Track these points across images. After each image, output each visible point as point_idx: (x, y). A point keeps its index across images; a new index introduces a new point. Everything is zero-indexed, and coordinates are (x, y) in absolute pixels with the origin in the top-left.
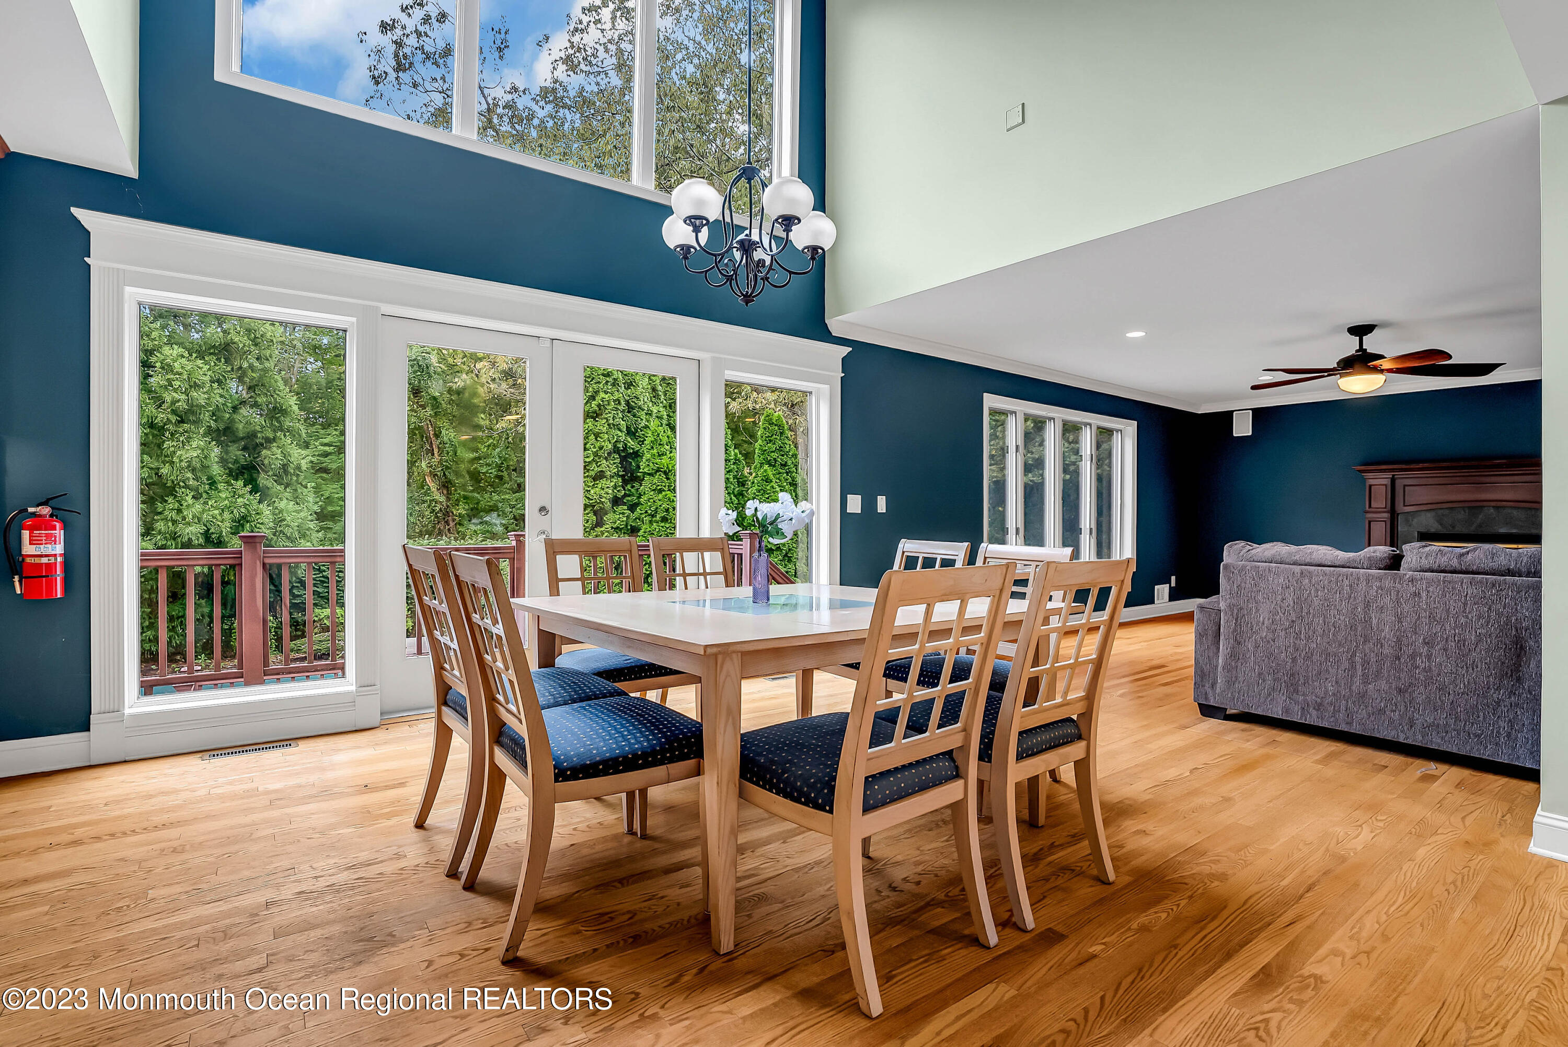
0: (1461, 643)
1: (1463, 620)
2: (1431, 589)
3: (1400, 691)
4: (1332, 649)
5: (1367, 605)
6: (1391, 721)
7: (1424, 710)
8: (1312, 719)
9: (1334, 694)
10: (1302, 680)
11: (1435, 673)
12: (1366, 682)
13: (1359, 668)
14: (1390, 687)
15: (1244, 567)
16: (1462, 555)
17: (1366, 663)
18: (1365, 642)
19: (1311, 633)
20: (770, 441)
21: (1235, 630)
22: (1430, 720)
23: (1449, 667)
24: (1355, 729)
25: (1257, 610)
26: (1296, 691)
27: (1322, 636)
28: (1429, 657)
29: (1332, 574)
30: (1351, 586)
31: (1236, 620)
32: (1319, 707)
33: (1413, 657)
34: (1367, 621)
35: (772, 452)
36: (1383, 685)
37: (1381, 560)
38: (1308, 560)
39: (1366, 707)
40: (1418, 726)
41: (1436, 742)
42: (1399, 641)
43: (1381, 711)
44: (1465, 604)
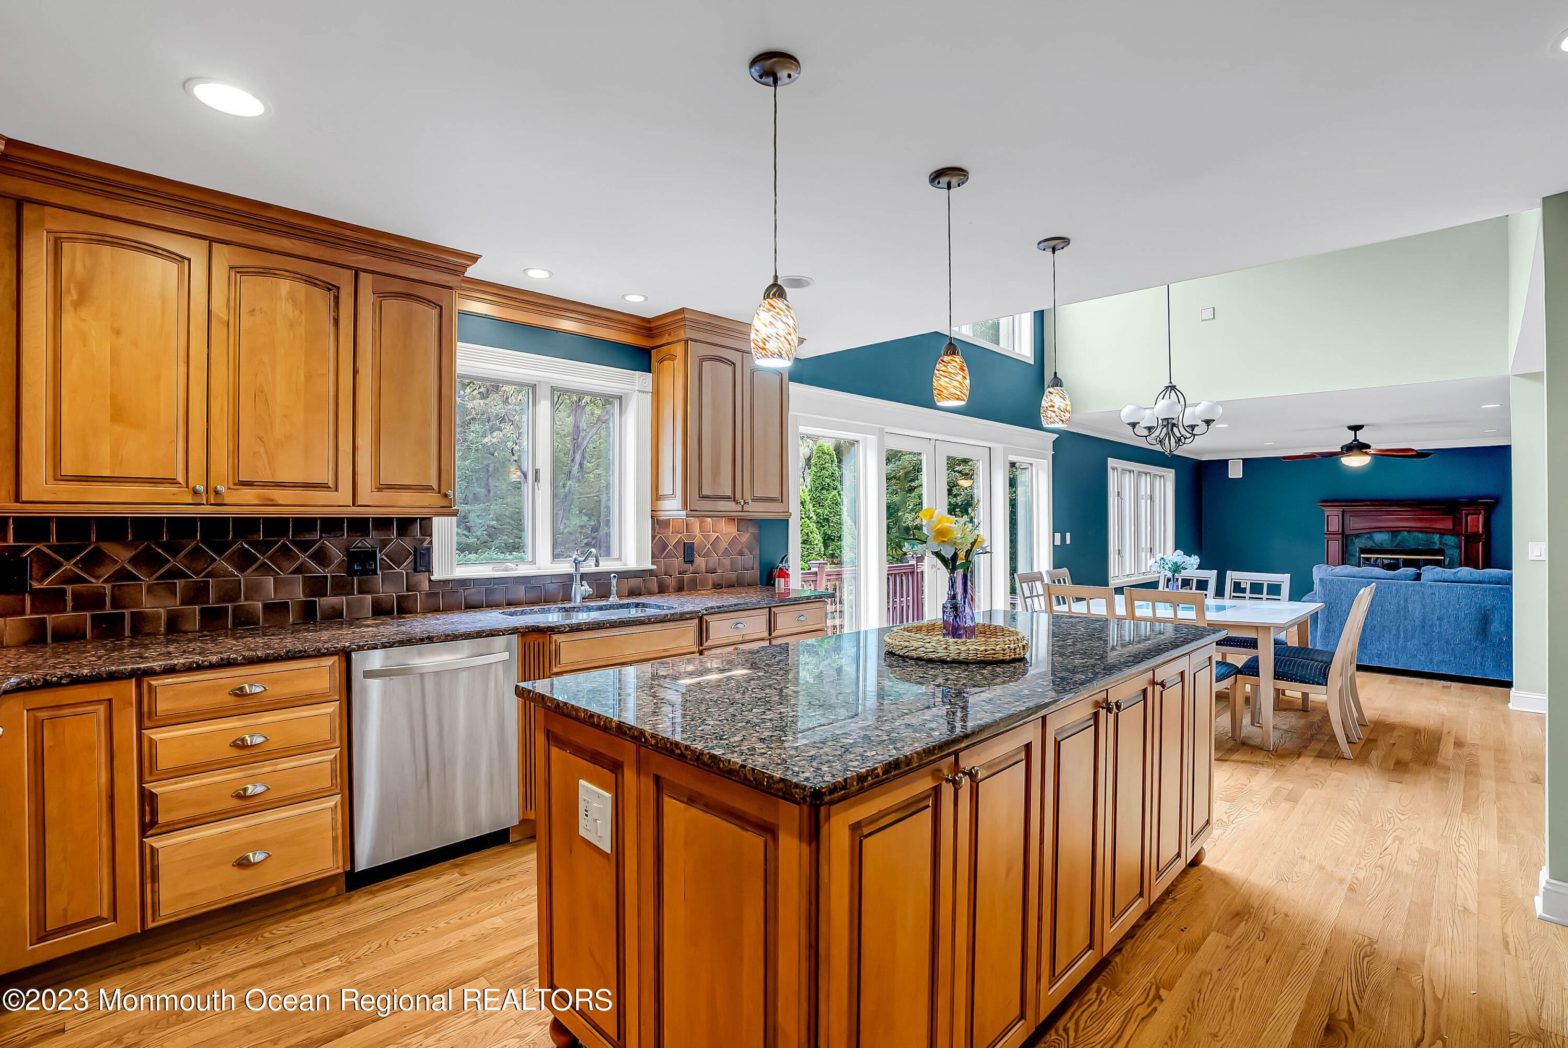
0: (1457, 618)
1: (1458, 607)
2: (1441, 591)
3: (1425, 644)
4: (1387, 624)
5: (1406, 600)
6: (1420, 661)
7: (1438, 653)
8: (1375, 663)
9: (1388, 649)
10: (1369, 642)
11: (1444, 634)
12: (1406, 641)
13: (1402, 633)
14: (1419, 643)
15: (1332, 580)
16: (1455, 573)
17: (1406, 630)
18: (1405, 620)
19: (1374, 616)
20: (824, 468)
21: (1328, 616)
22: (1441, 659)
23: (1451, 631)
24: (1400, 667)
25: (1341, 604)
26: (1366, 648)
27: (1380, 618)
28: (1440, 626)
29: (1386, 583)
30: (1397, 590)
31: (1328, 610)
32: (1379, 656)
33: (1432, 626)
34: (1406, 608)
35: (826, 477)
36: (1416, 642)
37: (1411, 575)
38: (1370, 576)
39: (1406, 654)
40: (1435, 662)
41: (1444, 671)
42: (1424, 619)
43: (1415, 656)
44: (1459, 598)
